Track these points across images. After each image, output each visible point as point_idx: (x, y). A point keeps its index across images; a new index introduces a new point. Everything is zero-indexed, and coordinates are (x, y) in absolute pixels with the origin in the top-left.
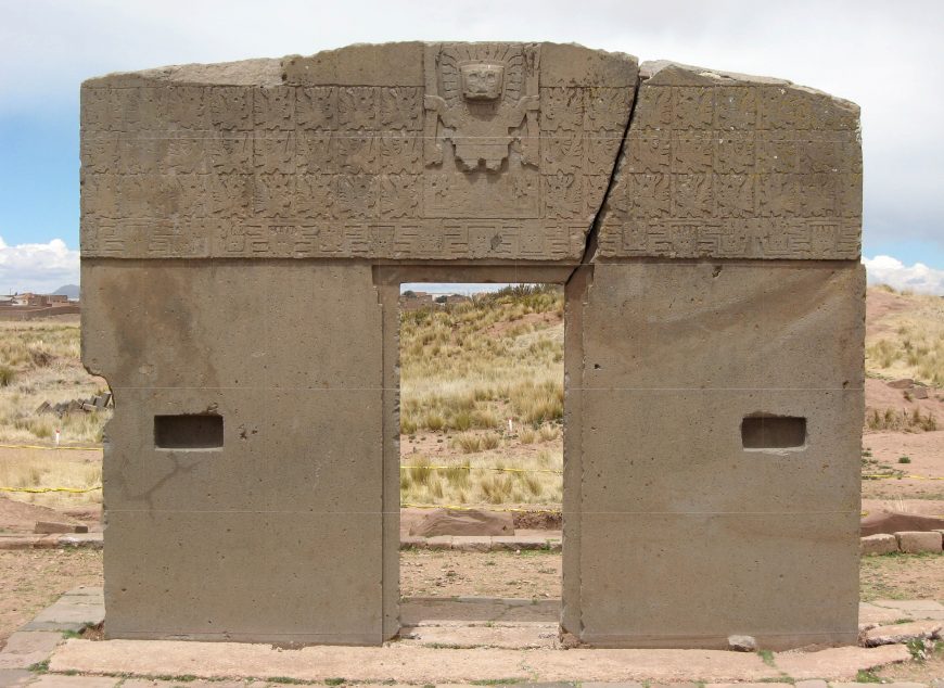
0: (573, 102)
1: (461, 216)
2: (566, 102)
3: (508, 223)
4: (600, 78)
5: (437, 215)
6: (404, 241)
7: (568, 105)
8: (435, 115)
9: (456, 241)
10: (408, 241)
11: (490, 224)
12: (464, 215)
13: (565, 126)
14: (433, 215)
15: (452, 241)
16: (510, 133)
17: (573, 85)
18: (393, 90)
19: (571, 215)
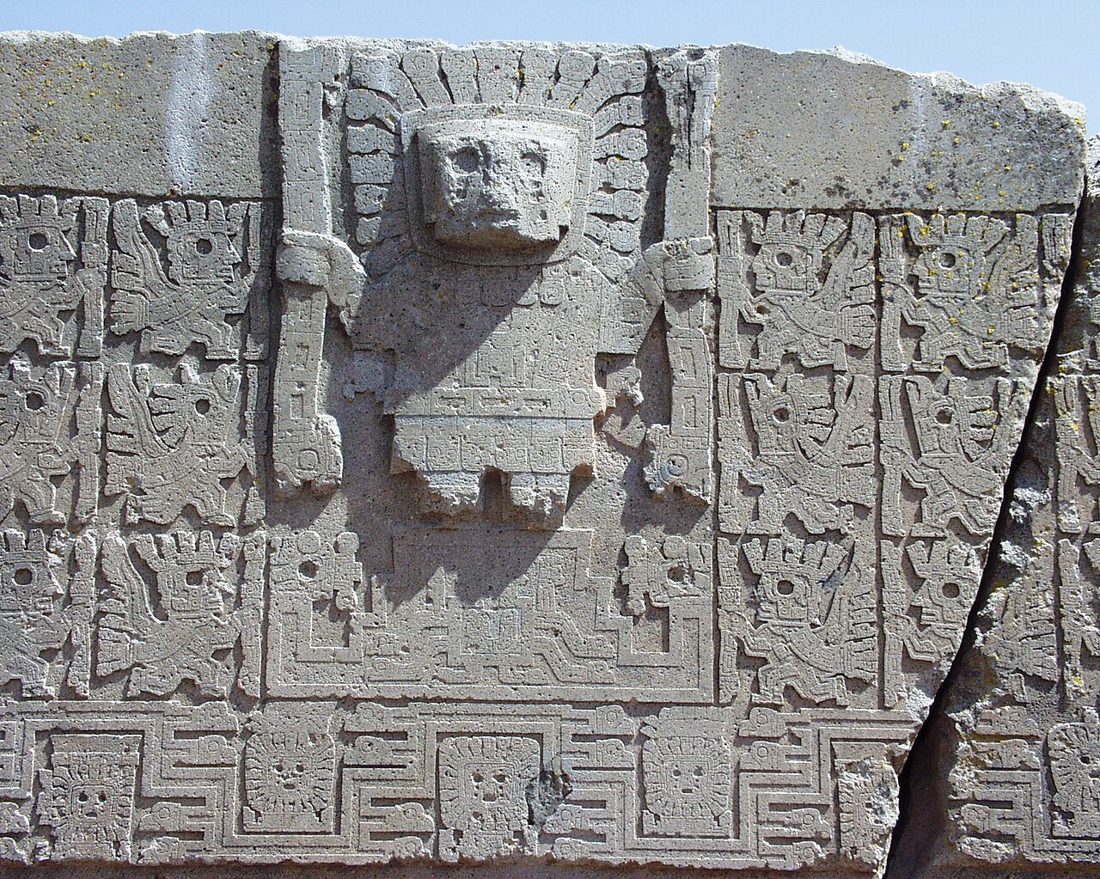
0: (841, 264)
1: (411, 690)
2: (815, 265)
3: (595, 721)
4: (941, 176)
5: (314, 686)
6: (179, 789)
7: (823, 277)
8: (320, 303)
9: (388, 791)
10: (190, 789)
11: (520, 724)
12: (422, 689)
13: (813, 353)
14: (298, 688)
15: (372, 790)
16: (601, 377)
17: (838, 203)
18: (158, 210)
19: (837, 690)
